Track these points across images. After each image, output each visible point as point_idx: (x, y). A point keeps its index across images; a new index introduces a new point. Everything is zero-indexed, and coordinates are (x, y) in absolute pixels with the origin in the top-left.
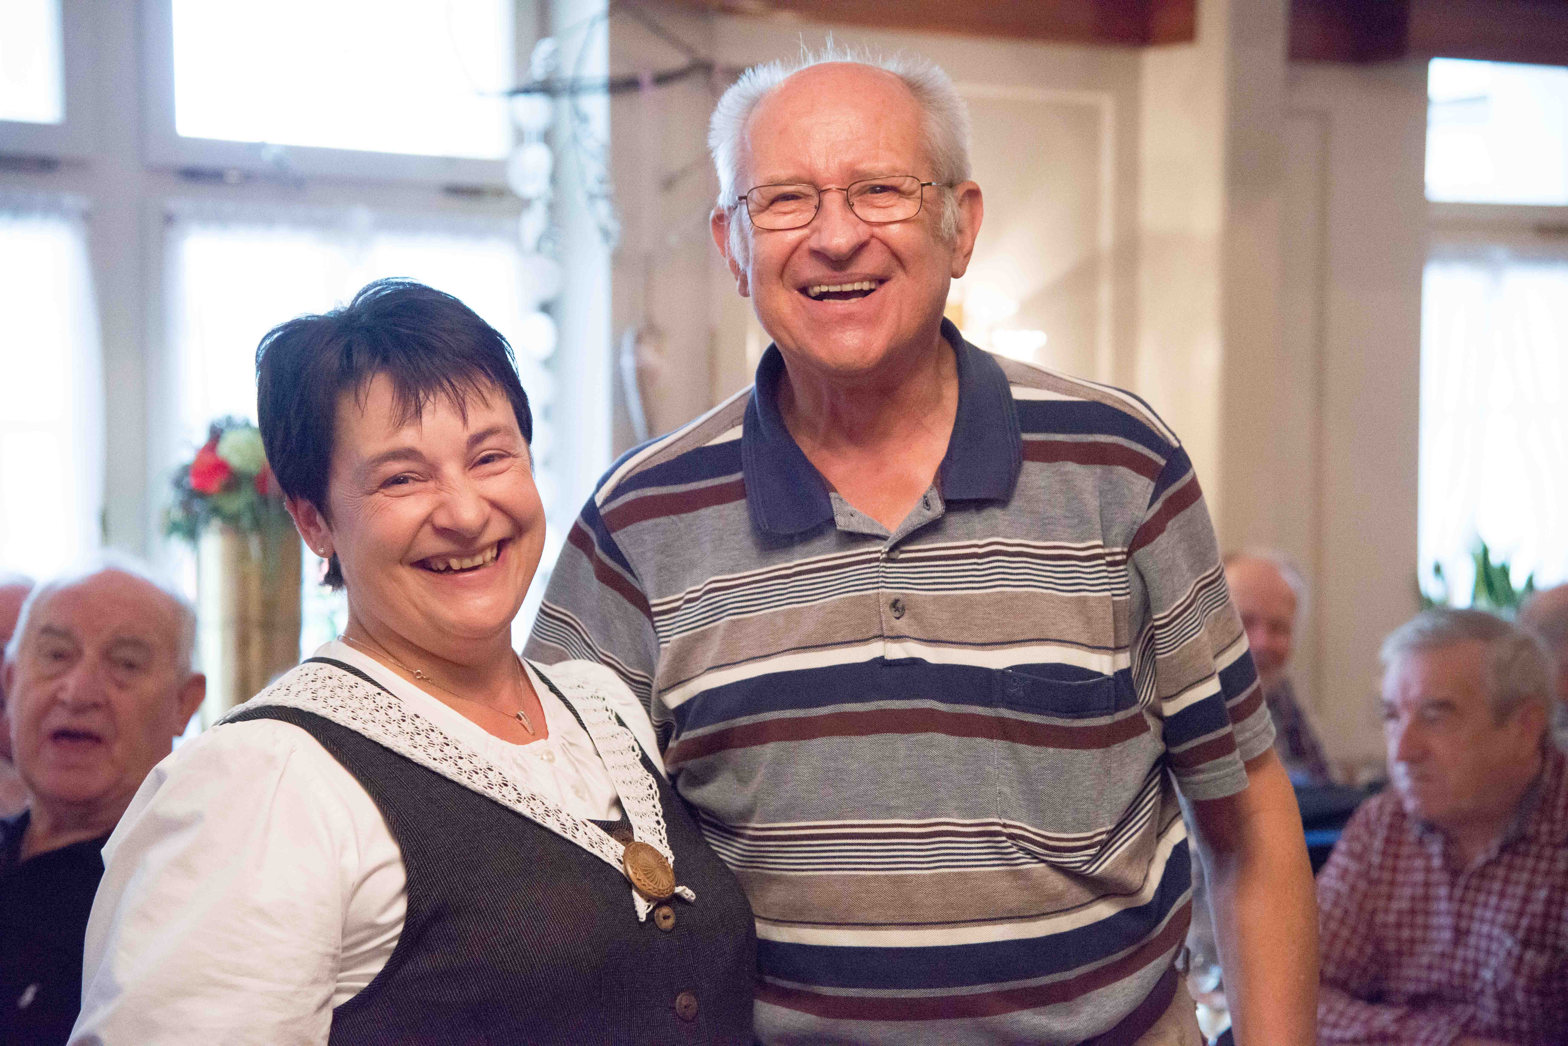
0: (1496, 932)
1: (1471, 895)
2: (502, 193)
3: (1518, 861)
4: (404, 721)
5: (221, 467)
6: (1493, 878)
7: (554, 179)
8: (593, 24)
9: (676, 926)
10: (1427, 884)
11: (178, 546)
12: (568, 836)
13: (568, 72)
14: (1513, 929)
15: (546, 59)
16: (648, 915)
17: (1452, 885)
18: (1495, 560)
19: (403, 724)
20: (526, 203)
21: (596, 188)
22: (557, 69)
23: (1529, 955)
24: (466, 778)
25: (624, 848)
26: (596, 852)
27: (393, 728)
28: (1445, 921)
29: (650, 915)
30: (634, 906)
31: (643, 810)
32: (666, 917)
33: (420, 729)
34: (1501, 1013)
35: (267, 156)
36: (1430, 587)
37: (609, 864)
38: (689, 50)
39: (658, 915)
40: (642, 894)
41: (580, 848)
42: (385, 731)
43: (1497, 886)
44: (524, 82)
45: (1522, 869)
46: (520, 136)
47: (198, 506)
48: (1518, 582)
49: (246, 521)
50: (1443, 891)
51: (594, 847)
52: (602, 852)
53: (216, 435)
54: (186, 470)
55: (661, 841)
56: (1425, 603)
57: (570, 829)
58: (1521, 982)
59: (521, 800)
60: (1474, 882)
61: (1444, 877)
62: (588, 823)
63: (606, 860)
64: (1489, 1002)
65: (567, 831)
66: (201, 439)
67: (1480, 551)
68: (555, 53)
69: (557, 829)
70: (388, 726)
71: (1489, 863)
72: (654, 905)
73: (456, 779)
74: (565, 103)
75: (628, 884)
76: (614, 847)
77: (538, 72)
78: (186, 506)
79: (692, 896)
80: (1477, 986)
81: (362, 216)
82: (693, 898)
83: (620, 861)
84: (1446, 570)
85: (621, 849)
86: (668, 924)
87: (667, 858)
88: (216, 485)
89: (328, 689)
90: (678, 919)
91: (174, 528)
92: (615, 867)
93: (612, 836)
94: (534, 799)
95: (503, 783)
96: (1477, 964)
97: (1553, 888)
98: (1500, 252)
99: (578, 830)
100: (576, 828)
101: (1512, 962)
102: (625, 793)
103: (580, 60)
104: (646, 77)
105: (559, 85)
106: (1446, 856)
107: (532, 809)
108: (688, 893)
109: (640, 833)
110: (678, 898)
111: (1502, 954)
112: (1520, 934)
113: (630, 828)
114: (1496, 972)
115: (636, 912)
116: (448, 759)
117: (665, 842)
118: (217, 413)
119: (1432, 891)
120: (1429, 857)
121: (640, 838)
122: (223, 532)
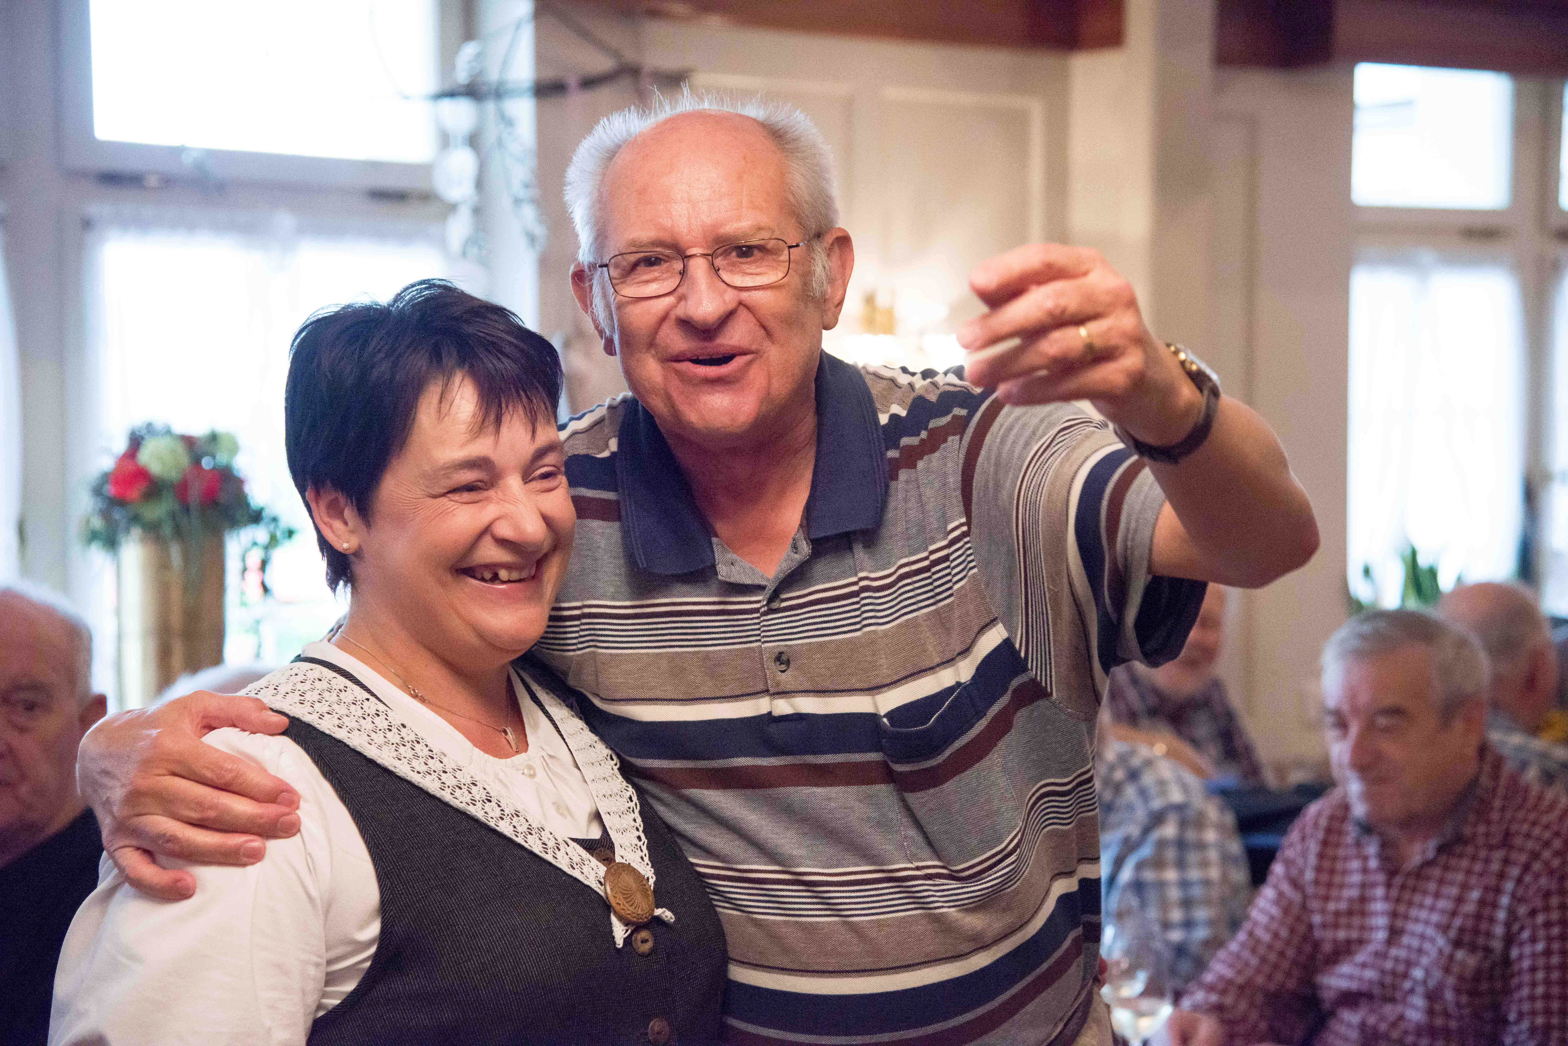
0: (1430, 931)
1: (1407, 896)
2: (427, 197)
3: (1453, 862)
4: (390, 730)
5: (141, 474)
6: (1428, 878)
7: (480, 183)
8: (518, 27)
9: (653, 951)
10: (1363, 886)
11: (97, 555)
12: (549, 858)
13: (493, 76)
14: (1444, 929)
15: (469, 62)
16: (625, 939)
17: (1388, 885)
18: (1423, 562)
19: (389, 735)
20: (452, 208)
21: (522, 193)
22: (481, 72)
23: (1460, 955)
24: (449, 793)
25: (605, 869)
26: (576, 874)
27: (379, 738)
28: (1381, 921)
29: (627, 941)
30: (611, 931)
31: (625, 825)
32: (644, 941)
33: (406, 740)
34: (1431, 1012)
35: (187, 160)
36: (1360, 589)
37: (588, 887)
38: (616, 54)
39: (636, 938)
40: (621, 918)
41: (560, 869)
42: (370, 741)
43: (1432, 886)
44: (447, 87)
45: (1456, 869)
46: (445, 140)
47: (118, 515)
48: (1446, 582)
49: (167, 530)
50: (1380, 892)
51: (574, 869)
52: (582, 873)
53: (136, 442)
54: (106, 478)
55: (642, 858)
56: (1355, 606)
57: (552, 849)
58: (1451, 981)
59: (504, 817)
60: (1411, 882)
61: (1380, 878)
62: (570, 842)
63: (586, 882)
64: (1418, 1001)
65: (549, 851)
66: (121, 446)
67: (1408, 552)
68: (479, 56)
69: (537, 849)
70: (373, 735)
71: (1428, 864)
72: (633, 928)
73: (438, 795)
74: (490, 106)
75: (606, 907)
76: (595, 868)
77: (462, 76)
78: (105, 514)
79: (671, 918)
80: (1407, 985)
81: (285, 220)
82: (672, 921)
83: (600, 882)
84: (1375, 572)
85: (602, 869)
86: (646, 948)
87: (648, 879)
88: (136, 492)
89: (316, 692)
90: (656, 942)
91: (93, 536)
92: (595, 889)
93: (592, 856)
94: (518, 816)
95: (487, 799)
96: (1409, 964)
97: (1486, 889)
98: (1426, 256)
99: (559, 850)
100: (558, 848)
101: (1443, 961)
102: (606, 808)
103: (505, 64)
104: (572, 81)
105: (485, 88)
106: (1384, 858)
107: (515, 827)
108: (666, 914)
109: (622, 852)
110: (658, 920)
111: (1434, 953)
112: (1453, 933)
113: (611, 846)
114: (1427, 972)
115: (614, 937)
116: (432, 772)
117: (646, 859)
118: (137, 420)
119: (1369, 893)
120: (1365, 859)
121: (622, 857)
122: (143, 540)
